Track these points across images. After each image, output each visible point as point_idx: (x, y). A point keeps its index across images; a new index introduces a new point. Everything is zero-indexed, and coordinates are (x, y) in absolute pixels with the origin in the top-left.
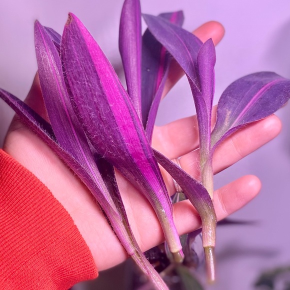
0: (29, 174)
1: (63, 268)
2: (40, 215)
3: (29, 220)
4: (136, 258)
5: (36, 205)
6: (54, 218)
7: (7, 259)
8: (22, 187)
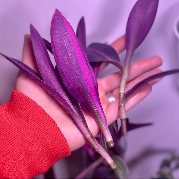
0: (32, 101)
1: (52, 149)
2: (39, 121)
3: (33, 124)
4: (91, 140)
5: (36, 116)
6: (46, 123)
7: (20, 143)
8: (28, 108)
